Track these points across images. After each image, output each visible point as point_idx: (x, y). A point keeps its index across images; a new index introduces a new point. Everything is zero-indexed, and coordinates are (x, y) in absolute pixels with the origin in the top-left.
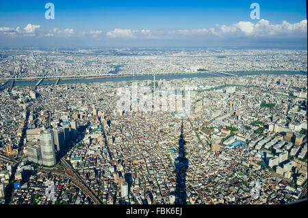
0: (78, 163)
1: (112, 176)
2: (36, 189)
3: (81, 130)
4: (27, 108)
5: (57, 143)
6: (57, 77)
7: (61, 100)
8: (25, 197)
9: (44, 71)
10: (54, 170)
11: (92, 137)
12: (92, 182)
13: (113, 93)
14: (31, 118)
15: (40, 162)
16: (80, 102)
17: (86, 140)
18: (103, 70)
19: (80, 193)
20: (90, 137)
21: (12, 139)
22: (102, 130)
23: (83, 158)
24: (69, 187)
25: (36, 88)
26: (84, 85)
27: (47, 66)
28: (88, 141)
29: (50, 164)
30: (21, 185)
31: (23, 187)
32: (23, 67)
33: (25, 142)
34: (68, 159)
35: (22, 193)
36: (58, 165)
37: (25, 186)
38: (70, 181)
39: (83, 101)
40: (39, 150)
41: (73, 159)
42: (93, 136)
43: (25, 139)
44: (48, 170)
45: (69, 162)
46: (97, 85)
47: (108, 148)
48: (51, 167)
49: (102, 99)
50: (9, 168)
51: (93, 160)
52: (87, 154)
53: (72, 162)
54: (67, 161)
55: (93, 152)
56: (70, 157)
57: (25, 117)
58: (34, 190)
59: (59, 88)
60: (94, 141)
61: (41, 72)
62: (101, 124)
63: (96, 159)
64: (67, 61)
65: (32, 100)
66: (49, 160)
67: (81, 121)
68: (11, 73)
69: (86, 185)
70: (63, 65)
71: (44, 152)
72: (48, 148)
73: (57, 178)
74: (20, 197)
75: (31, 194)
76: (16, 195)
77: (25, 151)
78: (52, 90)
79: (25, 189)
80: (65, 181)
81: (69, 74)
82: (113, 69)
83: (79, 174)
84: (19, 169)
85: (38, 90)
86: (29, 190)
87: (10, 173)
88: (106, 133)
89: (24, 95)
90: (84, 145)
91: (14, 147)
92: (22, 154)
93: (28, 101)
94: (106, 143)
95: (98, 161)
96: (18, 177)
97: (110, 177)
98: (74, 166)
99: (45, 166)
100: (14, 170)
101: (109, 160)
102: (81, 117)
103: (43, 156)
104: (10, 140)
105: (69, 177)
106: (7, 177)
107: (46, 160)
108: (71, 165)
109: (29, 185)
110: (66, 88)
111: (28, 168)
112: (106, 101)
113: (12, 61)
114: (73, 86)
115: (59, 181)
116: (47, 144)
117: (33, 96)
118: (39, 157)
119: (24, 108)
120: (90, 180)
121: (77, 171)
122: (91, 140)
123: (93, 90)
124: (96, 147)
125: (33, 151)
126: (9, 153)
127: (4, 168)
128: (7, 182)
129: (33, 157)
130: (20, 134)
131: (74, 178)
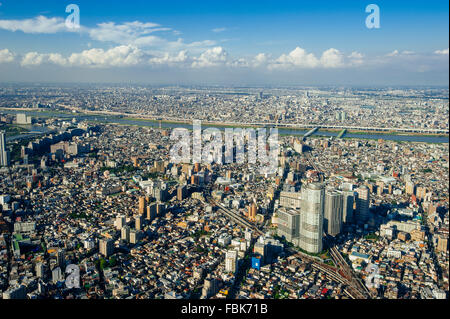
0: (364, 264)
2: (283, 279)
3: (382, 213)
4: (287, 164)
5: (329, 216)
6: (342, 127)
7: (344, 161)
8: (264, 285)
9: (320, 118)
10: (317, 262)
11: (399, 228)
14: (290, 176)
15: (295, 242)
16: (380, 168)
17: (386, 230)
20: (395, 227)
21: (258, 200)
22: (424, 221)
23: (375, 258)
25: (305, 140)
27: (327, 111)
28: (390, 233)
29: (311, 248)
30: (261, 265)
31: (263, 268)
32: (290, 110)
33: (276, 206)
34: (345, 251)
35: (261, 277)
36: (324, 255)
37: (266, 268)
38: (343, 287)
39: (387, 168)
40: (296, 219)
41: (354, 254)
42: (402, 226)
43: (277, 201)
44: (306, 258)
45: (346, 256)
46: (422, 146)
47: (434, 257)
48: (312, 254)
49: (430, 171)
50: (248, 236)
51: (396, 268)
52: (384, 253)
53: (351, 258)
54: (342, 253)
55: (397, 254)
56: (349, 249)
57: (281, 174)
58: (279, 279)
59: (342, 143)
60: (401, 236)
61: (317, 118)
62: (421, 211)
63: (403, 269)
64: (364, 106)
65: (296, 154)
66: (309, 242)
67: (378, 198)
68: (271, 117)
70: (355, 111)
71: (304, 224)
72: (311, 218)
73: (320, 275)
74: (256, 281)
75: (275, 283)
76: (250, 276)
77: (274, 220)
78: (329, 145)
79: (265, 273)
80: (335, 283)
81: (365, 125)
83: (364, 282)
84: (261, 240)
85: (307, 142)
86: (271, 277)
87: (248, 243)
88: (432, 229)
89: (285, 147)
90: (379, 238)
91: (260, 211)
92: (270, 223)
93: (289, 154)
94: (430, 248)
95: (407, 272)
96: (259, 250)
98: (354, 265)
99: (301, 250)
100: (254, 241)
101: (434, 277)
102: (379, 191)
103: (302, 231)
104: (255, 200)
105: (342, 281)
106: (243, 247)
107: (306, 239)
108: (350, 263)
109: (272, 269)
110: (357, 144)
111: (275, 243)
112: (439, 174)
113: (275, 102)
114: (371, 142)
115: (323, 282)
116: (312, 208)
117: (298, 148)
118: (295, 232)
119: (283, 163)
121: (360, 276)
122: (396, 232)
123: (410, 153)
124: (406, 247)
125: (286, 218)
126: (250, 218)
127: (241, 236)
128: (242, 254)
129: (285, 229)
130: (270, 195)
131: (352, 285)
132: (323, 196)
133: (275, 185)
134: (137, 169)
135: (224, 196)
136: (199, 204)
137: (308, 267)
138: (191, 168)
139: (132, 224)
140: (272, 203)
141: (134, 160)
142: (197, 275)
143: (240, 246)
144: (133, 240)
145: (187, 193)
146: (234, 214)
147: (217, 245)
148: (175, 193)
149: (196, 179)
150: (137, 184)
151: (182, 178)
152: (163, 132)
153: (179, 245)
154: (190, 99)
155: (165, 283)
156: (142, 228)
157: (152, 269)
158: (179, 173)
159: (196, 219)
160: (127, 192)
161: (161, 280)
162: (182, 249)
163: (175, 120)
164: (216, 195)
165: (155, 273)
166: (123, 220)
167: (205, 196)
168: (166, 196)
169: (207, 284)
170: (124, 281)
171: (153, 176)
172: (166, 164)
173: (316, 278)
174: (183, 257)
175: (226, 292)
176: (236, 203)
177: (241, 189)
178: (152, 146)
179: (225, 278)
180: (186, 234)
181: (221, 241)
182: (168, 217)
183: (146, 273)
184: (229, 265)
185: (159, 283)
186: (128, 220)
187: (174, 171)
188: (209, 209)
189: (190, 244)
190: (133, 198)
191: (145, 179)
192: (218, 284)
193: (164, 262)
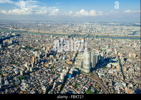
0: (102, 76)
1: (124, 88)
2: (78, 81)
3: (108, 60)
5: (92, 62)
6: (96, 34)
7: (97, 45)
8: (73, 83)
9: (90, 31)
10: (88, 75)
11: (113, 65)
12: (110, 87)
13: (130, 45)
15: (82, 70)
16: (107, 47)
17: (109, 65)
18: (124, 33)
19: (101, 91)
20: (111, 64)
21: (71, 57)
22: (120, 62)
23: (106, 74)
24: (95, 86)
25: (85, 38)
26: (111, 39)
27: (92, 29)
28: (110, 66)
29: (87, 71)
30: (72, 77)
31: (72, 78)
32: (80, 29)
33: (76, 59)
34: (97, 72)
35: (71, 81)
36: (91, 74)
37: (73, 78)
38: (96, 83)
39: (109, 47)
40: (82, 63)
41: (99, 73)
42: (114, 64)
43: (76, 57)
44: (85, 75)
45: (97, 74)
46: (120, 40)
47: (123, 73)
48: (87, 73)
49: (122, 47)
50: (67, 68)
51: (112, 77)
52: (108, 72)
53: (99, 74)
54: (96, 73)
55: (112, 72)
56: (98, 71)
58: (77, 81)
59: (96, 39)
60: (113, 67)
61: (88, 32)
62: (119, 60)
63: (114, 77)
64: (103, 28)
66: (86, 70)
67: (106, 56)
68: (74, 31)
69: (106, 88)
70: (100, 29)
71: (85, 64)
72: (87, 62)
73: (89, 79)
74: (70, 82)
75: (76, 82)
76: (68, 80)
77: (75, 63)
78: (92, 40)
79: (73, 80)
80: (94, 82)
81: (103, 34)
82: (131, 33)
83: (102, 81)
84: (71, 69)
85: (85, 39)
86: (75, 80)
88: (122, 65)
90: (107, 68)
91: (71, 61)
92: (74, 64)
94: (122, 70)
95: (115, 78)
96: (71, 72)
97: (122, 88)
98: (99, 76)
99: (84, 72)
100: (69, 70)
101: (123, 79)
102: (107, 54)
103: (84, 66)
104: (69, 57)
105: (96, 81)
106: (66, 72)
107: (85, 69)
108: (98, 75)
109: (75, 78)
110: (100, 39)
111: (76, 70)
112: (124, 48)
113: (75, 27)
114: (105, 39)
115: (90, 81)
116: (87, 59)
118: (82, 67)
120: (109, 86)
121: (101, 79)
122: (112, 66)
123: (116, 42)
124: (115, 70)
125: (79, 63)
126: (68, 63)
127: (65, 68)
128: (65, 74)
129: (79, 66)
130: (74, 56)
131: (99, 82)
132: (90, 55)
133: (76, 53)
134: (32, 48)
135: (60, 56)
136: (52, 59)
137: (86, 77)
138: (49, 47)
139: (31, 66)
140: (75, 58)
141: (31, 45)
142: (52, 81)
143: (65, 72)
144: (31, 70)
145: (48, 55)
146: (63, 62)
147: (58, 71)
148: (44, 55)
149: (51, 51)
150: (32, 53)
151: (46, 51)
152: (40, 36)
153: (46, 72)
154: (49, 25)
155: (42, 83)
156: (34, 67)
157: (37, 79)
158: (46, 49)
159: (51, 63)
160: (29, 55)
161: (40, 83)
162: (47, 73)
163: (44, 32)
164: (57, 56)
165: (38, 81)
166: (28, 64)
167: (54, 56)
168: (41, 56)
169: (55, 83)
170: (28, 83)
171: (37, 50)
172: (41, 46)
173: (88, 80)
174: (47, 75)
175: (61, 86)
176: (64, 58)
177: (65, 54)
178: (37, 41)
179: (60, 81)
180: (48, 68)
181: (59, 70)
182: (42, 63)
183: (35, 80)
184: (62, 77)
185: (40, 84)
186: (29, 64)
187: (44, 48)
188: (55, 60)
189: (49, 71)
190: (31, 57)
191: (34, 51)
192: (58, 83)
193: (41, 77)
